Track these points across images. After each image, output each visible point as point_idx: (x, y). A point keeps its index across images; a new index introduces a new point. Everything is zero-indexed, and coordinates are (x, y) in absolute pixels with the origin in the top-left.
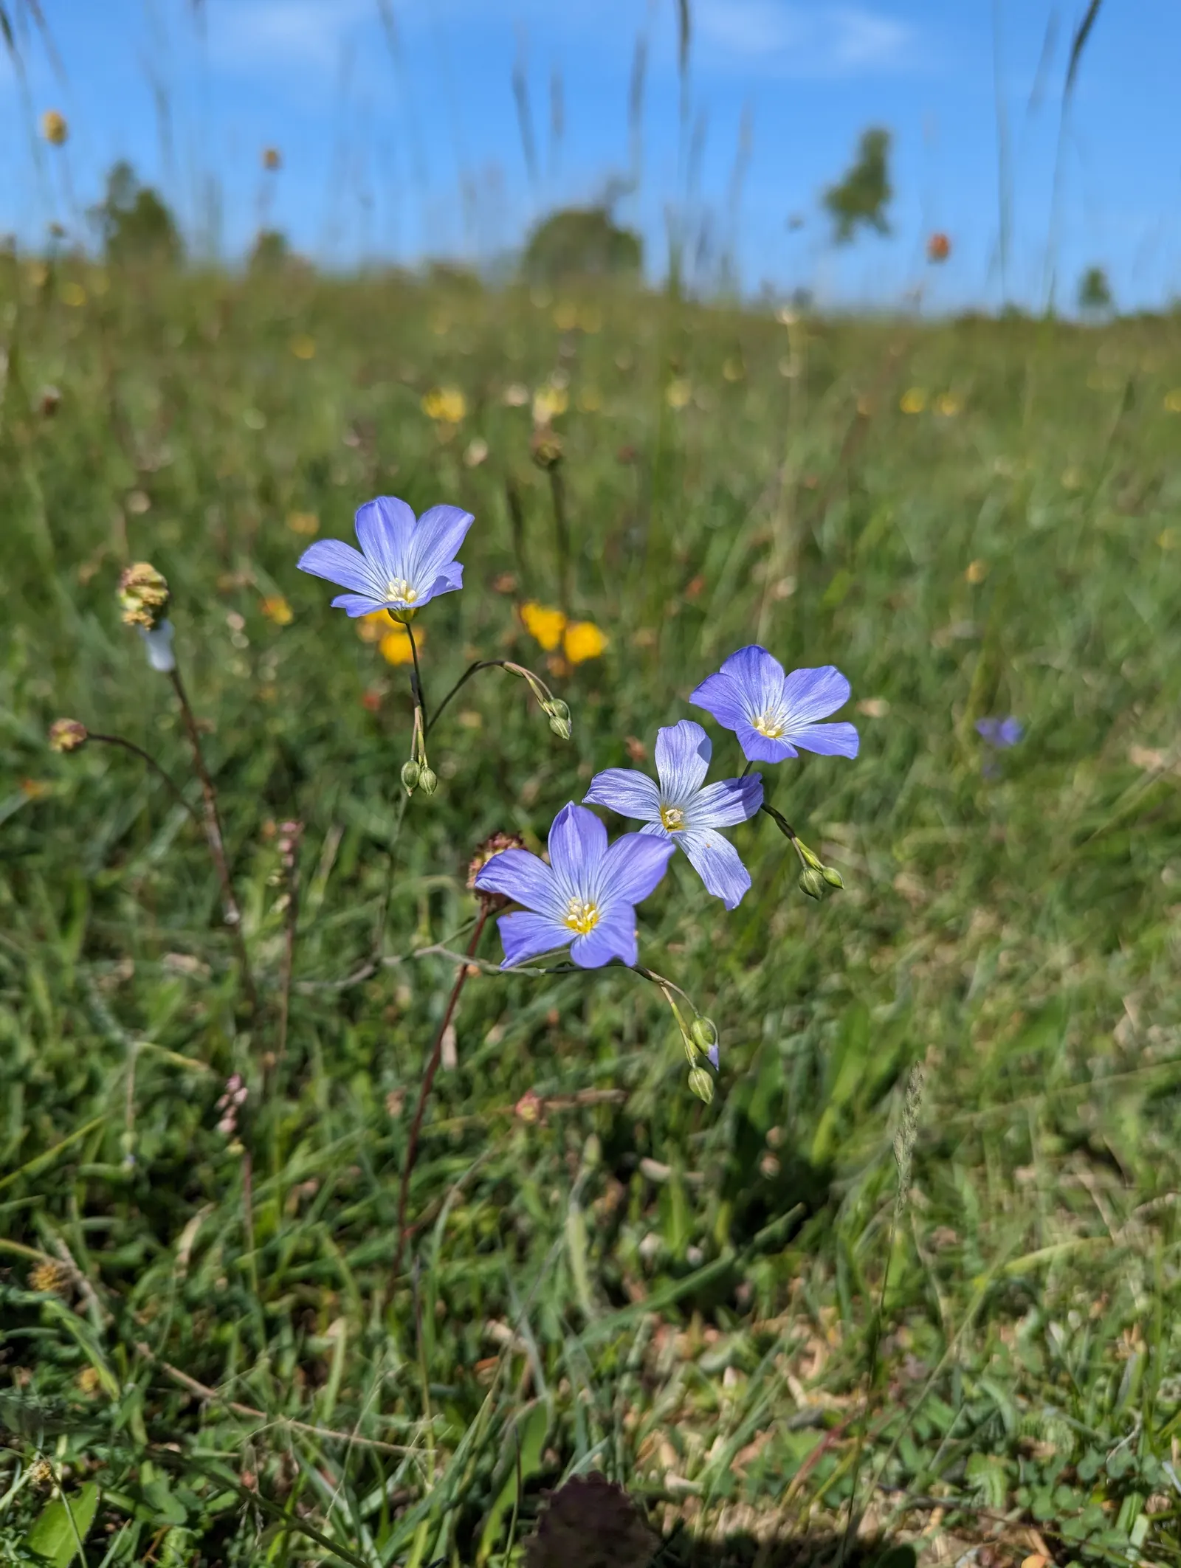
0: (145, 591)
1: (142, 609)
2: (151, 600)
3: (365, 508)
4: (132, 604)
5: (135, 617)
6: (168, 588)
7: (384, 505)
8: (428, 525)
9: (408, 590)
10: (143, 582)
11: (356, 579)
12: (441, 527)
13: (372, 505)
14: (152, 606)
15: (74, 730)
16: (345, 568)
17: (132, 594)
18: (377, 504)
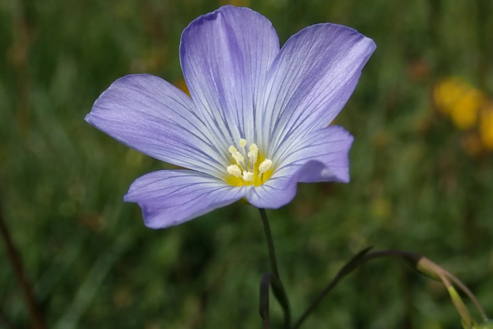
3: (200, 22)
7: (231, 20)
8: (299, 54)
9: (261, 157)
11: (177, 139)
12: (320, 58)
13: (213, 18)
16: (159, 120)
18: (219, 15)
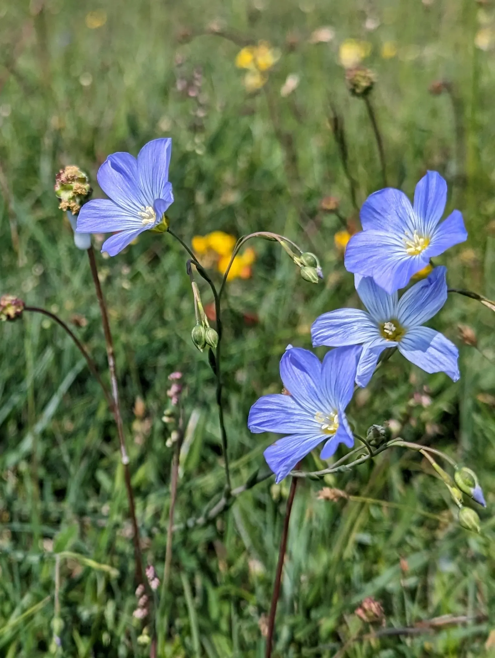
0: (75, 185)
1: (73, 198)
2: (79, 191)
4: (66, 196)
5: (67, 204)
6: (89, 182)
10: (73, 179)
14: (79, 195)
15: (16, 303)
17: (66, 188)
